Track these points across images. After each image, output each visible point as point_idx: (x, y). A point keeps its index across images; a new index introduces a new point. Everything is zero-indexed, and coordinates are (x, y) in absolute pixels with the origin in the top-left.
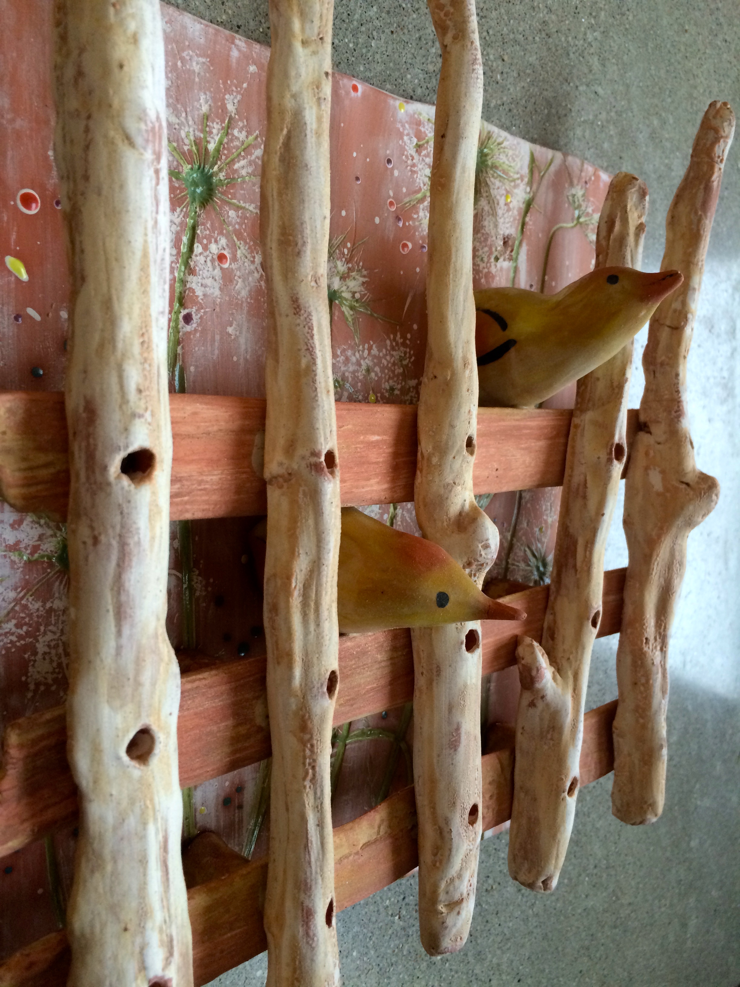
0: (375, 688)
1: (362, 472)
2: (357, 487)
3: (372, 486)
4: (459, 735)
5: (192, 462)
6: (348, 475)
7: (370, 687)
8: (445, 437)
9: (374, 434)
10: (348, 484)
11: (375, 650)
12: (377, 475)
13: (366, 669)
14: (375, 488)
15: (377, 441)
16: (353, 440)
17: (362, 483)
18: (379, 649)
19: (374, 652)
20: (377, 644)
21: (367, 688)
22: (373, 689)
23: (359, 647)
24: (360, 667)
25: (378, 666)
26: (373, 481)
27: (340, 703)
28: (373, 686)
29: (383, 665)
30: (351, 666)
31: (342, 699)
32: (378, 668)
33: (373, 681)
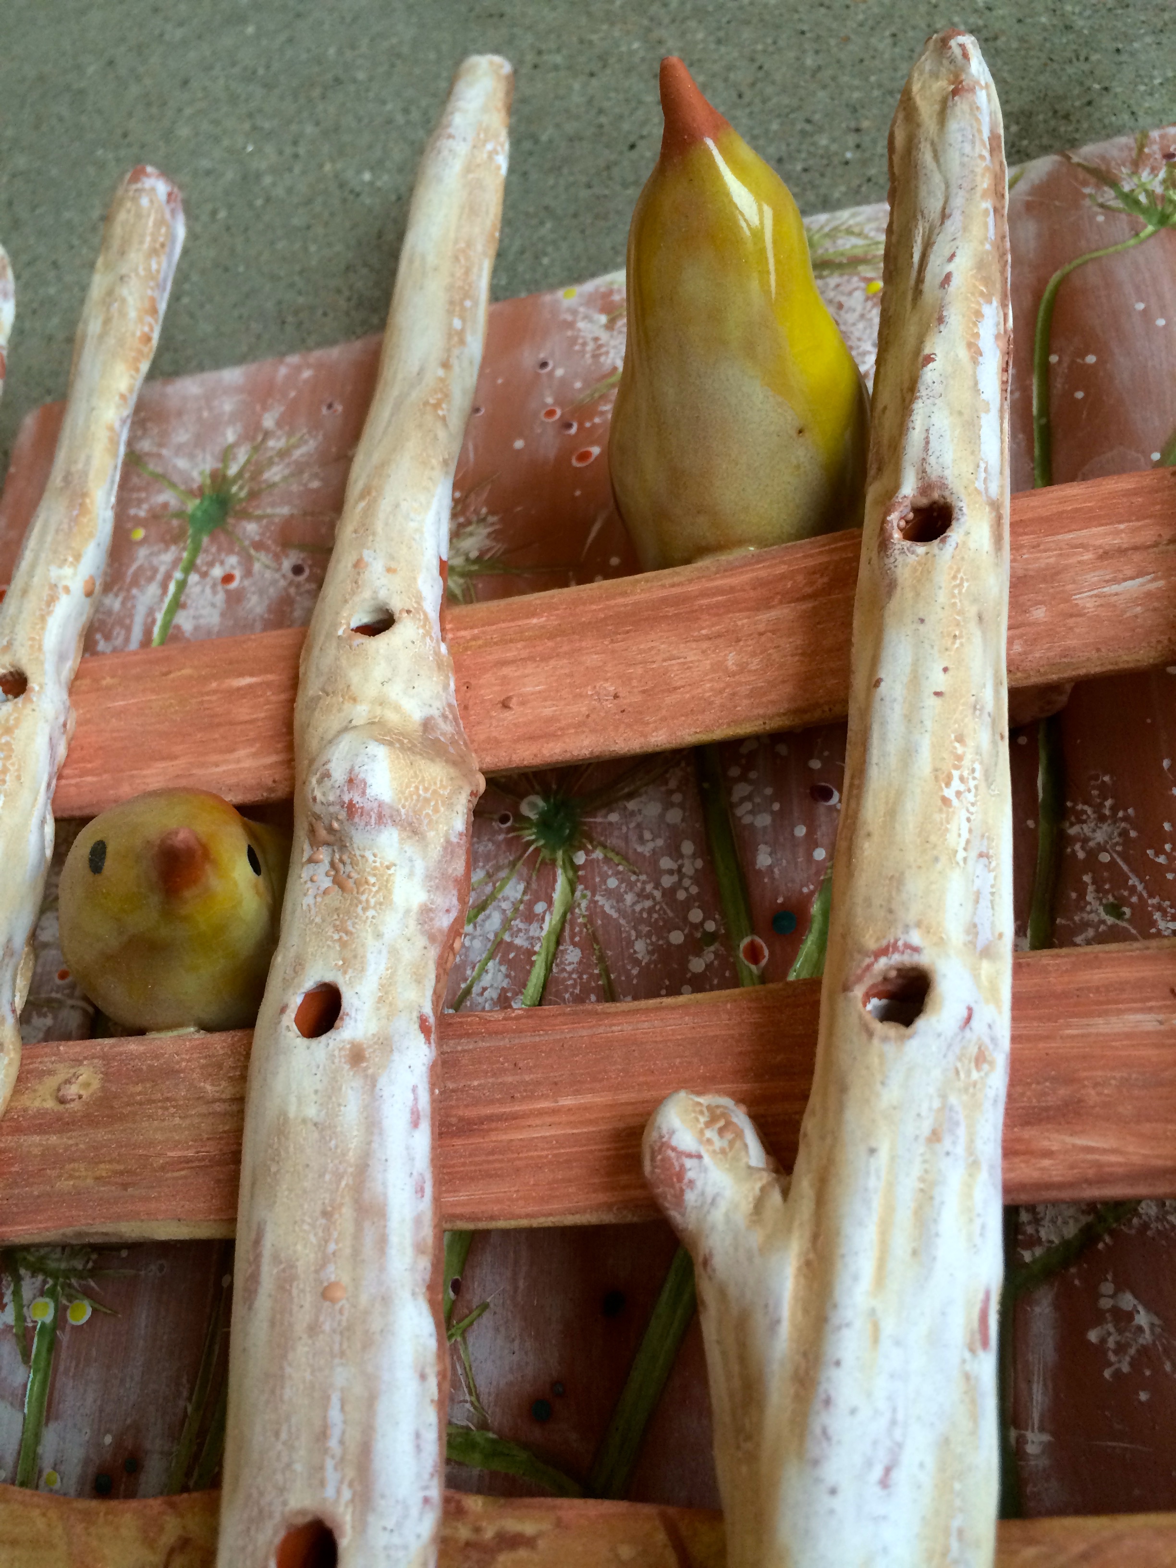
0: (192, 1160)
1: (215, 740)
2: (203, 765)
3: (238, 761)
6: (181, 747)
7: (179, 1154)
9: (241, 675)
10: (181, 762)
11: (198, 1070)
12: (251, 742)
13: (172, 1110)
14: (247, 764)
15: (250, 686)
16: (194, 690)
17: (215, 758)
18: (210, 1070)
19: (195, 1075)
20: (206, 1057)
21: (170, 1154)
22: (188, 1160)
23: (157, 1057)
24: (154, 1101)
25: (203, 1109)
26: (242, 753)
27: (98, 1173)
28: (186, 1153)
29: (218, 1109)
30: (132, 1095)
31: (102, 1166)
32: (205, 1115)
33: (187, 1143)
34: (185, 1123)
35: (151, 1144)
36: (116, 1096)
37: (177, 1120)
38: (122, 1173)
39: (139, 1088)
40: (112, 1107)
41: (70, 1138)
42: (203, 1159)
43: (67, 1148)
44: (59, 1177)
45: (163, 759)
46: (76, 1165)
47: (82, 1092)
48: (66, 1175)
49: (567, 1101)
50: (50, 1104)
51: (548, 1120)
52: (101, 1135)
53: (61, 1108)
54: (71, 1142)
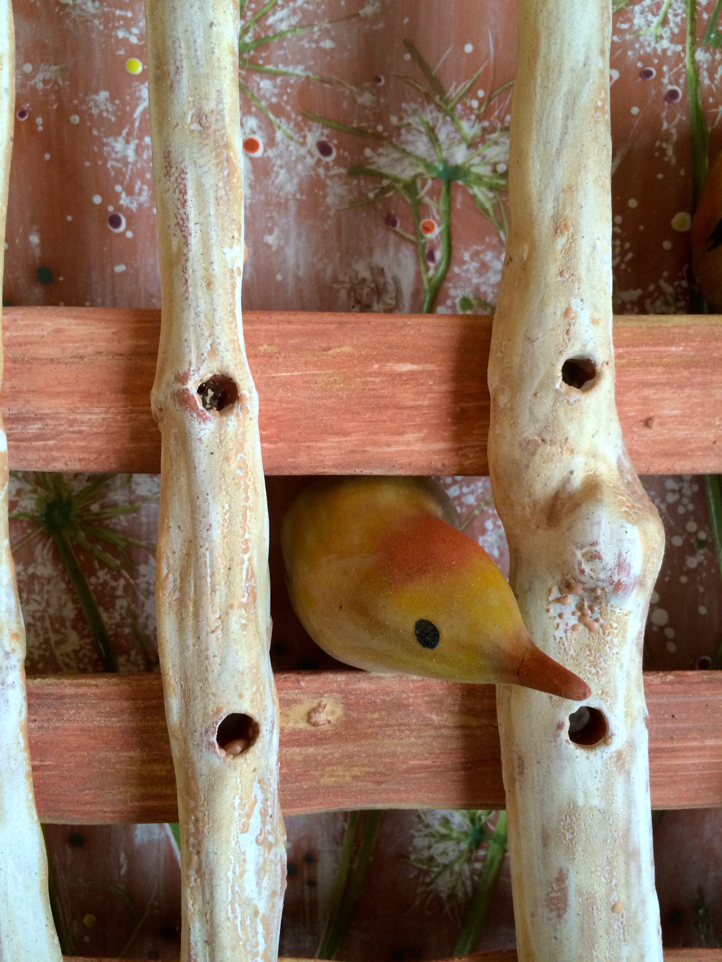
0: (430, 767)
1: (384, 421)
2: (375, 444)
3: (408, 443)
4: (564, 891)
5: (58, 395)
6: (351, 424)
7: (419, 762)
8: (516, 360)
9: (402, 360)
10: (354, 439)
11: (424, 705)
12: (419, 427)
13: (407, 732)
14: (417, 447)
15: (412, 373)
16: (357, 369)
17: (385, 438)
18: (433, 705)
19: (422, 709)
20: (428, 696)
21: (411, 762)
22: (426, 767)
23: (388, 694)
24: (391, 726)
25: (433, 732)
26: (410, 437)
27: (354, 773)
28: (424, 762)
29: (445, 733)
30: (372, 721)
31: (356, 769)
32: (434, 736)
33: (423, 755)
34: (420, 741)
35: (394, 755)
36: (359, 721)
37: (413, 740)
38: (374, 774)
39: (376, 715)
40: (356, 729)
41: (325, 749)
42: (439, 767)
43: (324, 757)
44: (322, 776)
45: (336, 434)
46: (335, 768)
47: (330, 718)
48: (328, 775)
49: (710, 742)
50: (303, 725)
51: (698, 753)
52: (351, 748)
53: (313, 728)
54: (326, 752)
